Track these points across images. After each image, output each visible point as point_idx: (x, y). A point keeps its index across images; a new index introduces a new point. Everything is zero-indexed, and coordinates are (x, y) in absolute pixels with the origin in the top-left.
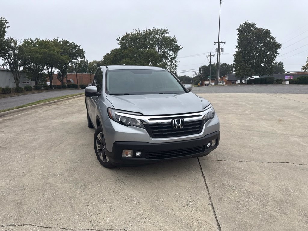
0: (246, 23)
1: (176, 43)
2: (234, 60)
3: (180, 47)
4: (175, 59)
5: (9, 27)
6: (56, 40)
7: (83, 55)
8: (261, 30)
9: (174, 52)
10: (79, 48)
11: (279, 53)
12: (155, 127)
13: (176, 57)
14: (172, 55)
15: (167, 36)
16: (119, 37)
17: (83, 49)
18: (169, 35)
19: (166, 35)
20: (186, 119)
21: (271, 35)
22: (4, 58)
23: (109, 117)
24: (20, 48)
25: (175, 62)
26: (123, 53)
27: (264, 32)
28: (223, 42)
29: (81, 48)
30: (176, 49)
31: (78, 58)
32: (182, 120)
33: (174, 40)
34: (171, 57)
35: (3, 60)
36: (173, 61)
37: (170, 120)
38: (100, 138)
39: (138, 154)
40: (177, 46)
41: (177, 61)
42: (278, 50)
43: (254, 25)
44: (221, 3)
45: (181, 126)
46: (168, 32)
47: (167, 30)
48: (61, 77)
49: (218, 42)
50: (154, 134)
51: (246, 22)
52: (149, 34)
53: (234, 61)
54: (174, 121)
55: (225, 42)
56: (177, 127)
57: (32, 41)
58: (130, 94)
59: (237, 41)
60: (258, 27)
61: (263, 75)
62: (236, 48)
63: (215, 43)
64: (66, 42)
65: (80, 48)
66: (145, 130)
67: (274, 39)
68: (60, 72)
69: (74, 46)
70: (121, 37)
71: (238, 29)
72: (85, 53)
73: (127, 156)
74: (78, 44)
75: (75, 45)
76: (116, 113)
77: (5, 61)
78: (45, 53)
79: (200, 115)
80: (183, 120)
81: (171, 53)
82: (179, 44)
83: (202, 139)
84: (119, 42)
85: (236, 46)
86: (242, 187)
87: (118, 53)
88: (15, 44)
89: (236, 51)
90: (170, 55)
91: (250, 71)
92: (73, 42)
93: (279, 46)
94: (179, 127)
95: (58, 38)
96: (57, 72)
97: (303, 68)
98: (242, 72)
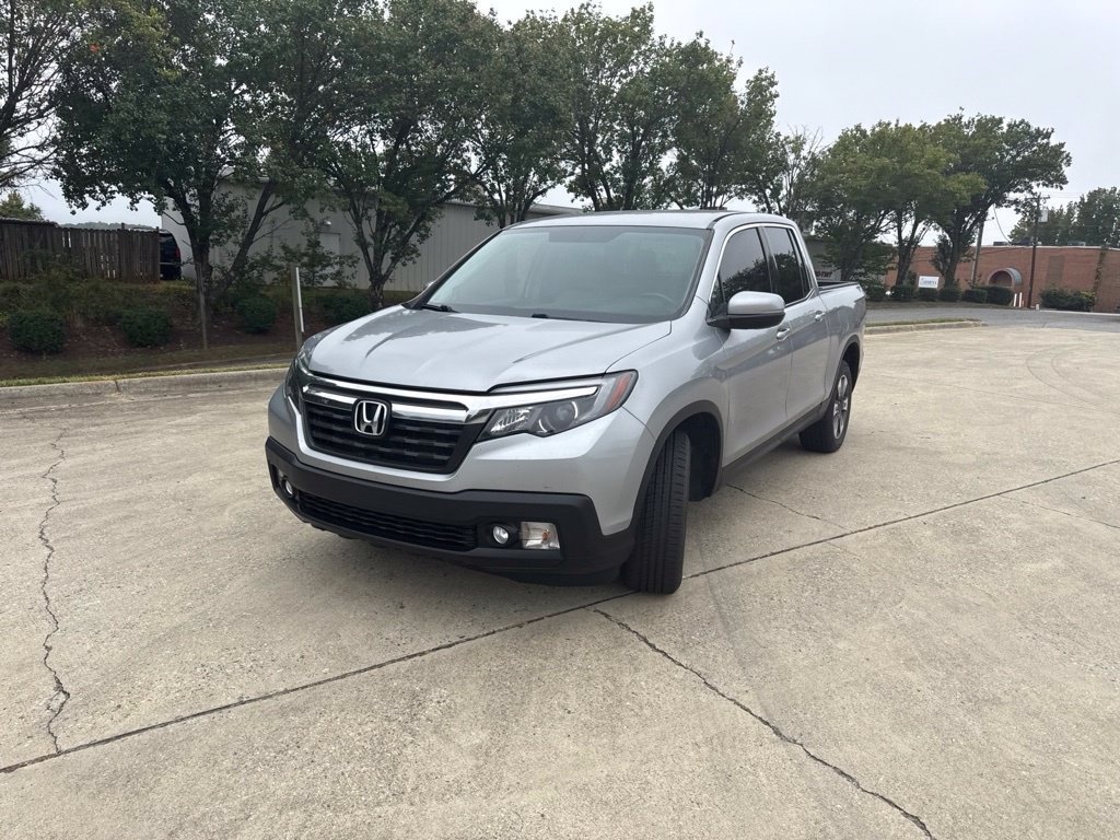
5: (777, 96)
6: (954, 119)
7: (1059, 168)
10: (1045, 141)
17: (1062, 145)
20: (397, 407)
22: (760, 198)
24: (814, 162)
29: (1053, 141)
31: (1034, 184)
32: (382, 409)
35: (755, 202)
37: (351, 400)
45: (375, 429)
48: (949, 260)
54: (362, 405)
56: (363, 427)
57: (863, 133)
64: (988, 126)
65: (1048, 143)
66: (299, 417)
68: (948, 238)
69: (1022, 134)
72: (1068, 161)
74: (1045, 126)
75: (1027, 132)
77: (761, 207)
78: (882, 171)
88: (797, 150)
92: (1022, 122)
94: (369, 429)
95: (960, 112)
96: (937, 240)
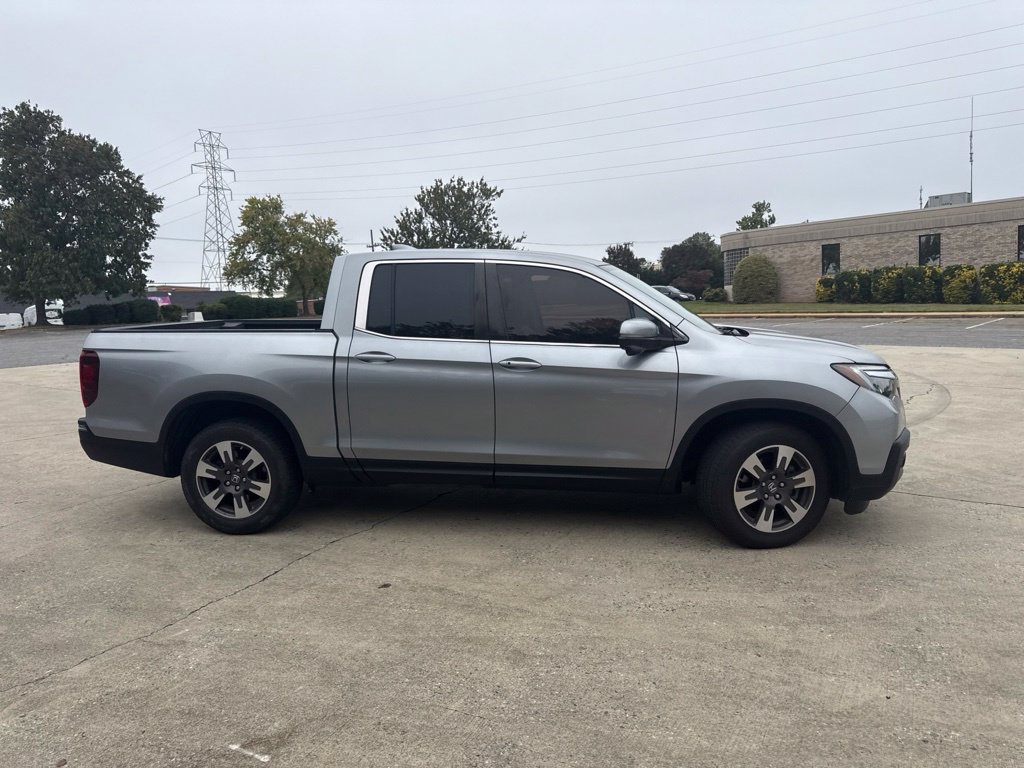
0: (24, 107)
8: (83, 143)
11: (158, 226)
21: (126, 164)
23: (860, 385)
27: (94, 150)
38: (756, 467)
42: (156, 217)
51: (23, 105)
60: (70, 130)
61: (115, 294)
76: (866, 372)
91: (78, 280)
93: (153, 204)
97: (225, 274)
98: (49, 283)
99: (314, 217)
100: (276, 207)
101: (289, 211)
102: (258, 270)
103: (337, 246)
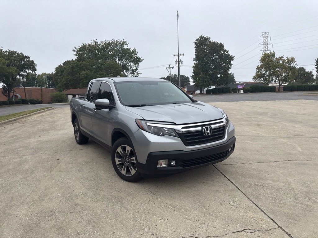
1: (136, 55)
2: (193, 71)
3: (141, 59)
4: (137, 71)
7: (34, 67)
8: (215, 44)
9: (135, 64)
10: (28, 59)
11: (233, 65)
12: (187, 136)
13: (138, 69)
14: (133, 66)
15: (127, 48)
16: (75, 48)
17: (33, 61)
18: (129, 47)
19: (125, 47)
20: (213, 126)
21: (225, 48)
23: (140, 128)
25: (137, 74)
26: (81, 65)
27: (218, 45)
28: (182, 55)
29: (31, 59)
30: (137, 61)
31: (27, 71)
33: (134, 52)
34: (132, 69)
36: (135, 73)
37: (200, 128)
38: (120, 151)
39: (173, 163)
40: (137, 58)
41: (138, 73)
42: (232, 62)
43: (209, 38)
44: (178, 17)
45: (209, 133)
46: (127, 43)
47: (126, 42)
48: (7, 92)
49: (177, 54)
50: (188, 142)
51: (201, 36)
52: (107, 45)
53: (193, 73)
54: (204, 128)
55: (183, 55)
56: (206, 134)
58: (148, 105)
59: (195, 53)
60: (212, 41)
61: (220, 85)
62: (194, 61)
63: (174, 55)
64: (13, 53)
66: (180, 139)
67: (228, 51)
68: (6, 86)
69: (22, 57)
70: (78, 48)
71: (195, 43)
72: (36, 65)
73: (161, 167)
74: (28, 55)
76: (147, 124)
79: (222, 122)
80: (211, 127)
81: (132, 64)
82: (139, 56)
83: (226, 144)
84: (76, 53)
85: (194, 59)
86: (268, 185)
87: (75, 65)
89: (194, 63)
90: (131, 67)
91: (208, 81)
92: (21, 53)
93: (232, 58)
94: (208, 134)
95: (1, 48)
96: (2, 86)
97: (253, 78)
98: (202, 83)
99: (287, 57)
100: (273, 55)
101: (277, 56)
102: (264, 76)
103: (294, 67)
